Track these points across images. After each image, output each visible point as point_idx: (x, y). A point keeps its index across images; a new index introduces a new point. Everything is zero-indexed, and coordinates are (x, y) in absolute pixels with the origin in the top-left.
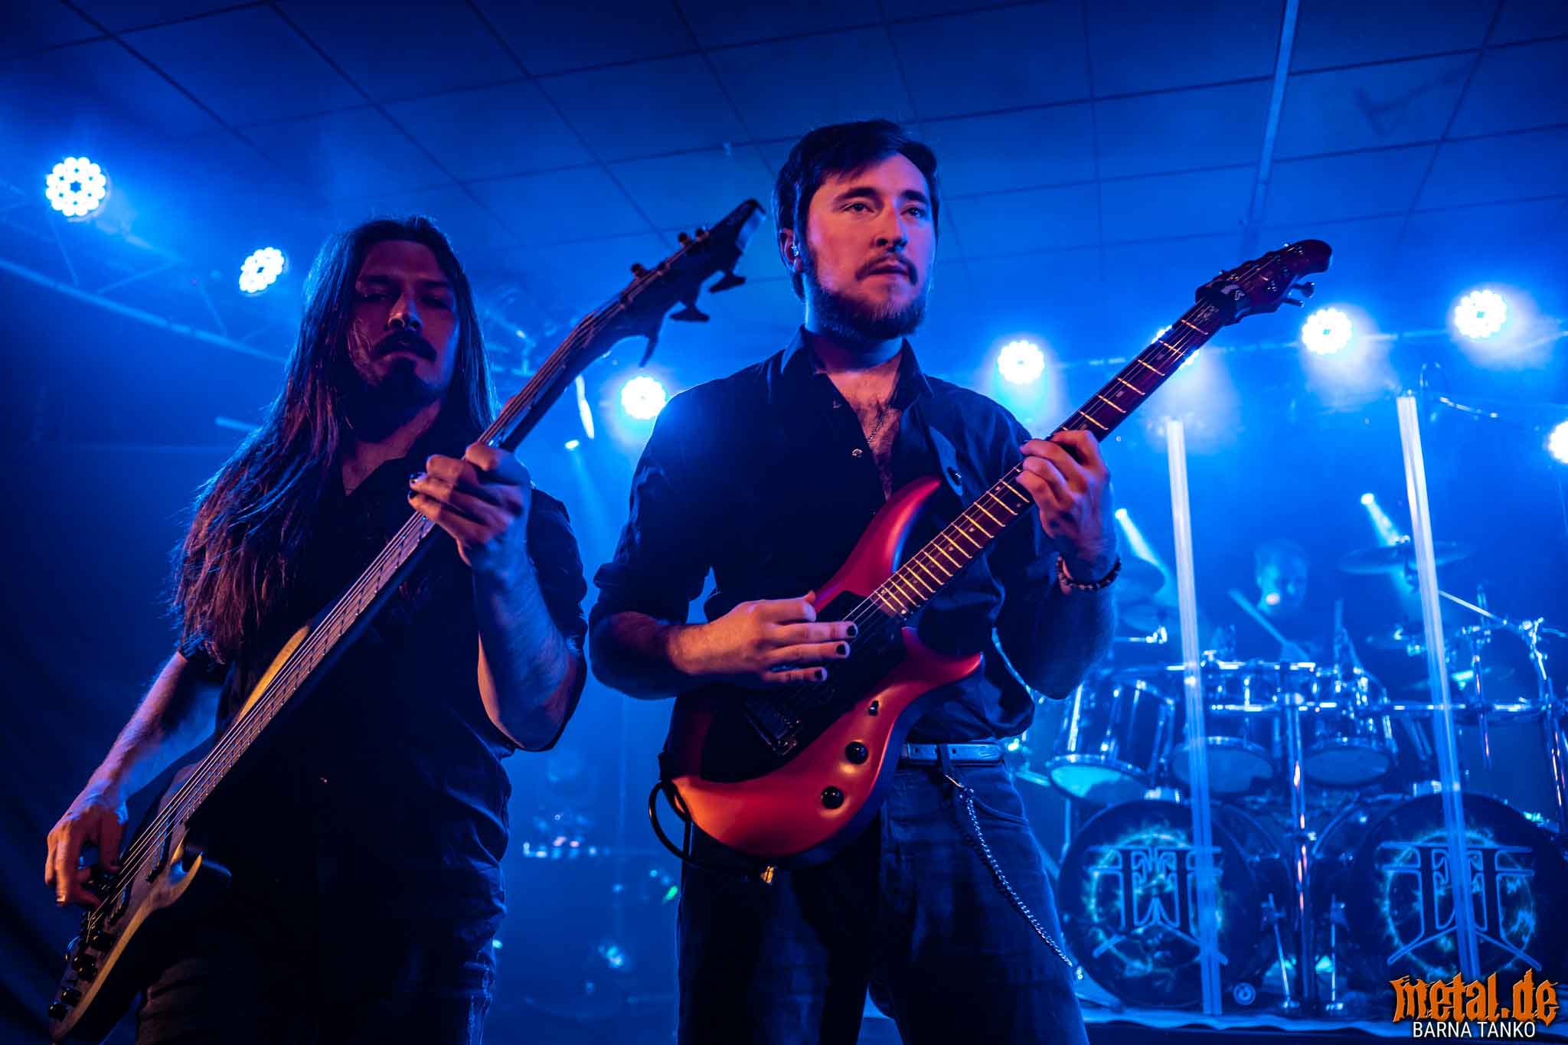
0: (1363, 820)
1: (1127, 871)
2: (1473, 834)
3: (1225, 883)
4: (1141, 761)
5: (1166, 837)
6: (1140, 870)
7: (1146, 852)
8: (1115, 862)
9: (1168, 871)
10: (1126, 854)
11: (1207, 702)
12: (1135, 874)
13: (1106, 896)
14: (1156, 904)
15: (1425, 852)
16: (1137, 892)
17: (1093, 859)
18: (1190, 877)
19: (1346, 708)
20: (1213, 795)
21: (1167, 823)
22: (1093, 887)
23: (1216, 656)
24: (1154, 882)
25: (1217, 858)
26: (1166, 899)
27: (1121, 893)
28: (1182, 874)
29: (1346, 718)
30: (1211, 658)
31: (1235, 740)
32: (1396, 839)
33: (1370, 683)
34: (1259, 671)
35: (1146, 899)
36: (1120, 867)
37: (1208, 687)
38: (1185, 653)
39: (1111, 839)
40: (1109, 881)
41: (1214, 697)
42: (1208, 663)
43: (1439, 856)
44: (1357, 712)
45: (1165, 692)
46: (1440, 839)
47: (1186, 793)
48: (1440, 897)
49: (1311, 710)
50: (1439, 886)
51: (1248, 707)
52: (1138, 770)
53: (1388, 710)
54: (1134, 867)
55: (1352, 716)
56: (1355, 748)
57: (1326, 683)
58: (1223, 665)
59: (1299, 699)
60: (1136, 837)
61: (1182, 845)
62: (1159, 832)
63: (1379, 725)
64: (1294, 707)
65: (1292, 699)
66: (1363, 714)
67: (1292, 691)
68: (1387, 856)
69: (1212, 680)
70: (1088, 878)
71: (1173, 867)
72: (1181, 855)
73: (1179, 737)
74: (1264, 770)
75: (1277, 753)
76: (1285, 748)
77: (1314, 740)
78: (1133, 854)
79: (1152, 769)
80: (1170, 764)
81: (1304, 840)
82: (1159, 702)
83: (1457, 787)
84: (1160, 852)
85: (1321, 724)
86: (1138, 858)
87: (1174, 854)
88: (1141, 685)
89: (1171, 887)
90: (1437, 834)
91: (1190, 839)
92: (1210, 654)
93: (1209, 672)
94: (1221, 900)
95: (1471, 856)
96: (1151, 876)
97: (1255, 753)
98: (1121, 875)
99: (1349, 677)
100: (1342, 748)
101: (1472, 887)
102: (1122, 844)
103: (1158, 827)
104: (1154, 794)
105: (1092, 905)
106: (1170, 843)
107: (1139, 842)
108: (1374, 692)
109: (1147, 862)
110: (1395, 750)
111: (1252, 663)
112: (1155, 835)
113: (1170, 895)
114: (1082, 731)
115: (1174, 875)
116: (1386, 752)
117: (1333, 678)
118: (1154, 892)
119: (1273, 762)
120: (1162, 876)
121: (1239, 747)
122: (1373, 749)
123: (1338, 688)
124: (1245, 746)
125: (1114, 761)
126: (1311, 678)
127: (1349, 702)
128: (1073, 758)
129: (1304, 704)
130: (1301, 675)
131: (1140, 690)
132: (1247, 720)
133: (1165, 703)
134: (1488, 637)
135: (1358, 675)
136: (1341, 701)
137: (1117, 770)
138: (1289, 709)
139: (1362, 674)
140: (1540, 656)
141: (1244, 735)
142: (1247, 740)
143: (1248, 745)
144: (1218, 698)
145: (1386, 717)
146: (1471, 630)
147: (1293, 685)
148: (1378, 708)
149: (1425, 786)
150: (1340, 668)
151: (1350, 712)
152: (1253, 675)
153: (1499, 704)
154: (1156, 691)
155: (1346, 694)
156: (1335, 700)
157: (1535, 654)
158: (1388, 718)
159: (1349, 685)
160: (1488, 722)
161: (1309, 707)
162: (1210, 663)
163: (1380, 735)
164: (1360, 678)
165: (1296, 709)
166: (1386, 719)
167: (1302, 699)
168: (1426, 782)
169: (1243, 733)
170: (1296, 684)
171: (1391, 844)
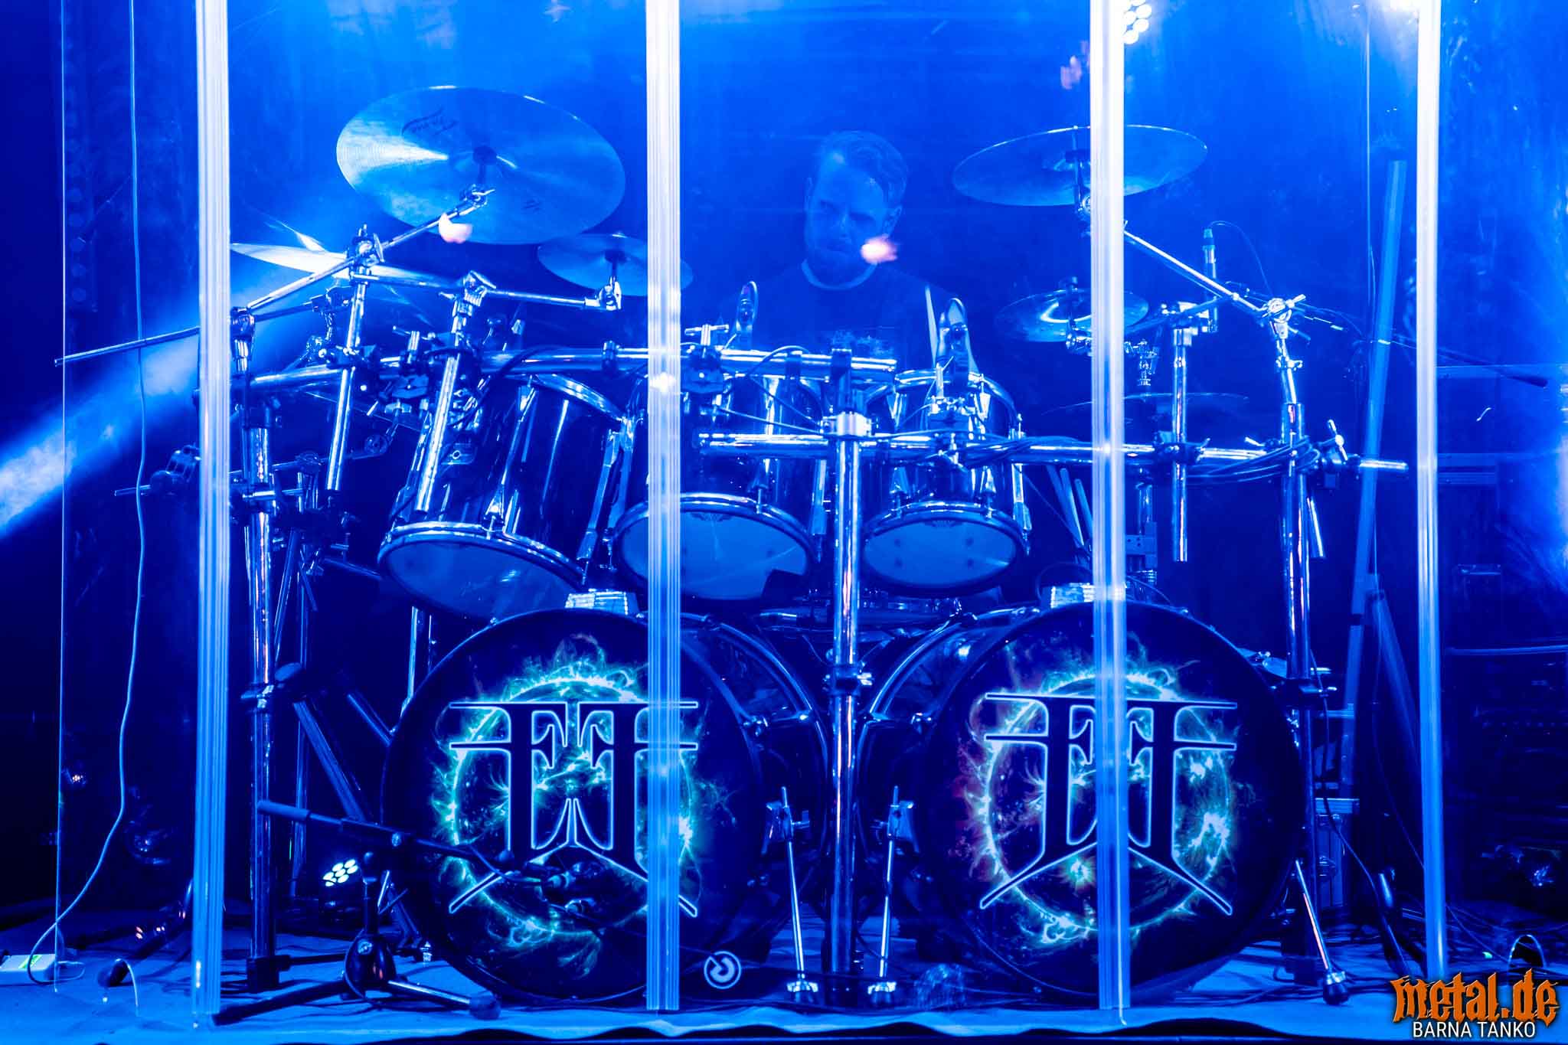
0: (964, 652)
1: (521, 747)
2: (1140, 678)
3: (704, 766)
4: (566, 538)
5: (598, 681)
6: (546, 746)
7: (559, 709)
9: (599, 746)
10: (519, 714)
11: (691, 424)
13: (478, 797)
14: (572, 807)
15: (1058, 707)
16: (540, 786)
17: (455, 725)
18: (638, 755)
19: (945, 447)
20: (690, 602)
21: (601, 654)
22: (453, 780)
23: (719, 338)
24: (571, 768)
25: (689, 719)
26: (593, 800)
29: (942, 463)
30: (706, 340)
31: (741, 500)
32: (1009, 686)
33: (995, 400)
34: (793, 368)
35: (555, 800)
37: (696, 399)
38: (653, 329)
39: (493, 684)
40: (485, 767)
41: (708, 418)
42: (700, 349)
43: (1082, 716)
44: (963, 453)
45: (619, 404)
46: (1087, 686)
47: (641, 598)
48: (1078, 787)
49: (883, 447)
50: (1076, 773)
51: (769, 437)
52: (558, 555)
53: (1020, 451)
55: (955, 459)
56: (959, 521)
57: (916, 396)
58: (731, 353)
59: (861, 425)
60: (543, 682)
61: (627, 697)
62: (587, 671)
63: (1003, 481)
64: (851, 438)
65: (849, 424)
66: (977, 459)
67: (851, 409)
68: (993, 717)
69: (704, 383)
70: (445, 762)
72: (625, 715)
73: (638, 494)
74: (792, 559)
75: (818, 527)
76: (831, 519)
79: (587, 552)
80: (618, 545)
81: (852, 686)
82: (607, 423)
83: (1118, 593)
84: (586, 710)
85: (900, 472)
86: (543, 721)
87: (610, 713)
88: (576, 389)
89: (603, 775)
90: (1083, 676)
91: (643, 684)
92: (706, 332)
93: (700, 369)
94: (693, 798)
95: (1133, 717)
97: (779, 527)
99: (958, 387)
100: (934, 519)
101: (1131, 770)
102: (515, 693)
103: (583, 663)
104: (584, 601)
105: (450, 814)
106: (605, 693)
107: (548, 691)
108: (1000, 421)
110: (1027, 525)
112: (579, 678)
113: (599, 790)
114: (446, 476)
116: (1011, 530)
117: (929, 389)
118: (571, 785)
119: (808, 545)
120: (586, 756)
121: (746, 513)
122: (990, 522)
123: (935, 409)
124: (758, 512)
125: (510, 536)
126: (889, 387)
127: (953, 435)
128: (433, 528)
129: (870, 435)
130: (869, 381)
131: (574, 400)
132: (767, 462)
133: (617, 427)
134: (1204, 321)
135: (975, 386)
136: (939, 433)
137: (517, 554)
138: (843, 444)
139: (982, 384)
140: (1291, 363)
141: (760, 491)
142: (763, 501)
143: (764, 510)
144: (714, 419)
145: (1017, 464)
146: (1178, 309)
147: (854, 398)
148: (1005, 449)
149: (1068, 593)
150: (945, 372)
151: (952, 453)
152: (784, 377)
153: (1210, 446)
154: (600, 402)
155: (950, 420)
156: (927, 431)
157: (1283, 358)
158: (1020, 465)
159: (957, 405)
160: (1188, 480)
161: (880, 441)
162: (705, 350)
163: (1004, 499)
164: (977, 392)
165: (855, 445)
166: (1017, 469)
167: (869, 428)
168: (1072, 584)
169: (757, 488)
170: (859, 397)
171: (1001, 694)
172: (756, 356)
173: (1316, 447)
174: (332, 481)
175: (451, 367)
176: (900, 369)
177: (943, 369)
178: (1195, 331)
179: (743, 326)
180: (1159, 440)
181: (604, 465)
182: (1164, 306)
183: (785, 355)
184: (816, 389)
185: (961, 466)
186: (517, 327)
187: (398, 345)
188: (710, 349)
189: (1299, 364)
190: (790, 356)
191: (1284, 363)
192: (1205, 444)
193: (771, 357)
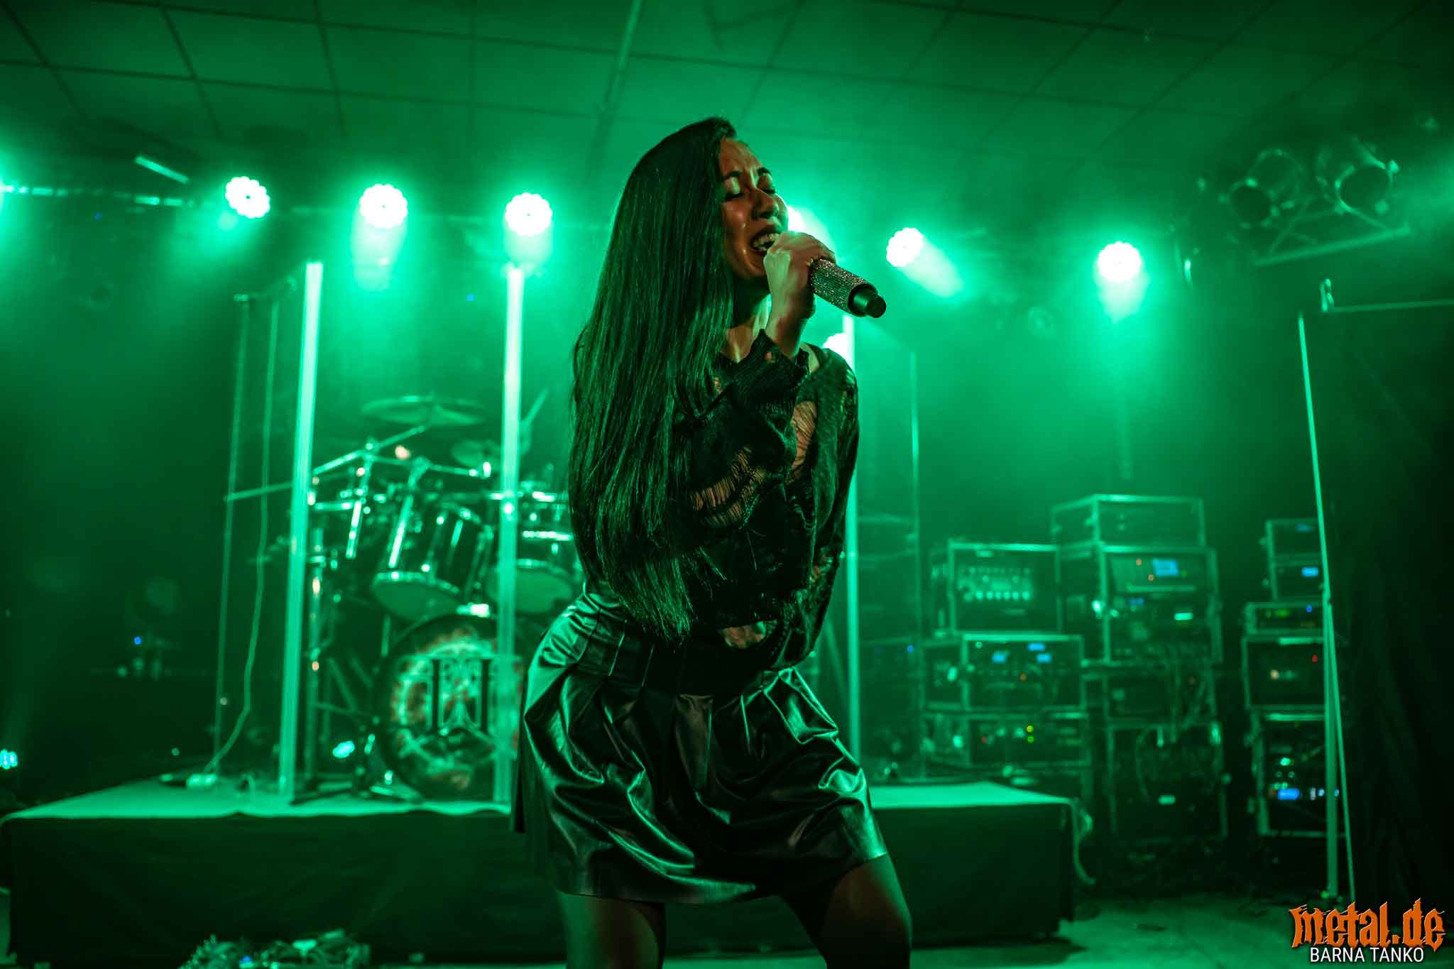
1: (436, 679)
4: (458, 581)
5: (473, 647)
7: (455, 661)
8: (425, 670)
9: (473, 678)
10: (436, 663)
11: (521, 527)
12: (443, 682)
13: (415, 703)
14: (460, 709)
16: (444, 697)
17: (404, 668)
18: (492, 683)
21: (476, 634)
22: (403, 694)
23: (534, 488)
24: (460, 688)
26: (470, 705)
27: (428, 698)
28: (486, 679)
30: (528, 490)
31: (543, 564)
35: (451, 704)
36: (430, 673)
37: (523, 515)
38: (505, 484)
39: (423, 649)
40: (420, 688)
41: (527, 525)
42: (524, 493)
45: (485, 520)
47: (494, 608)
51: (556, 536)
52: (455, 590)
54: (443, 674)
58: (539, 496)
60: (446, 647)
61: (487, 653)
62: (468, 642)
69: (526, 509)
70: (399, 685)
71: (478, 673)
73: (493, 559)
78: (443, 664)
79: (468, 589)
80: (483, 585)
82: (479, 529)
84: (467, 661)
86: (447, 667)
87: (478, 665)
88: (466, 514)
89: (475, 692)
91: (495, 648)
92: (528, 485)
93: (525, 503)
96: (458, 682)
97: (559, 576)
98: (430, 683)
102: (435, 652)
103: (467, 638)
105: (401, 711)
106: (476, 653)
107: (449, 652)
109: (455, 670)
112: (464, 646)
113: (473, 700)
114: (403, 553)
115: (478, 683)
118: (460, 697)
120: (466, 682)
121: (545, 570)
124: (550, 570)
125: (432, 581)
128: (395, 576)
132: (556, 547)
133: (485, 531)
137: (436, 589)
142: (553, 565)
143: (553, 569)
144: (530, 525)
154: (477, 520)
162: (527, 494)
169: (550, 559)
174: (350, 553)
175: (409, 501)
186: (439, 484)
187: (384, 490)
188: (530, 493)
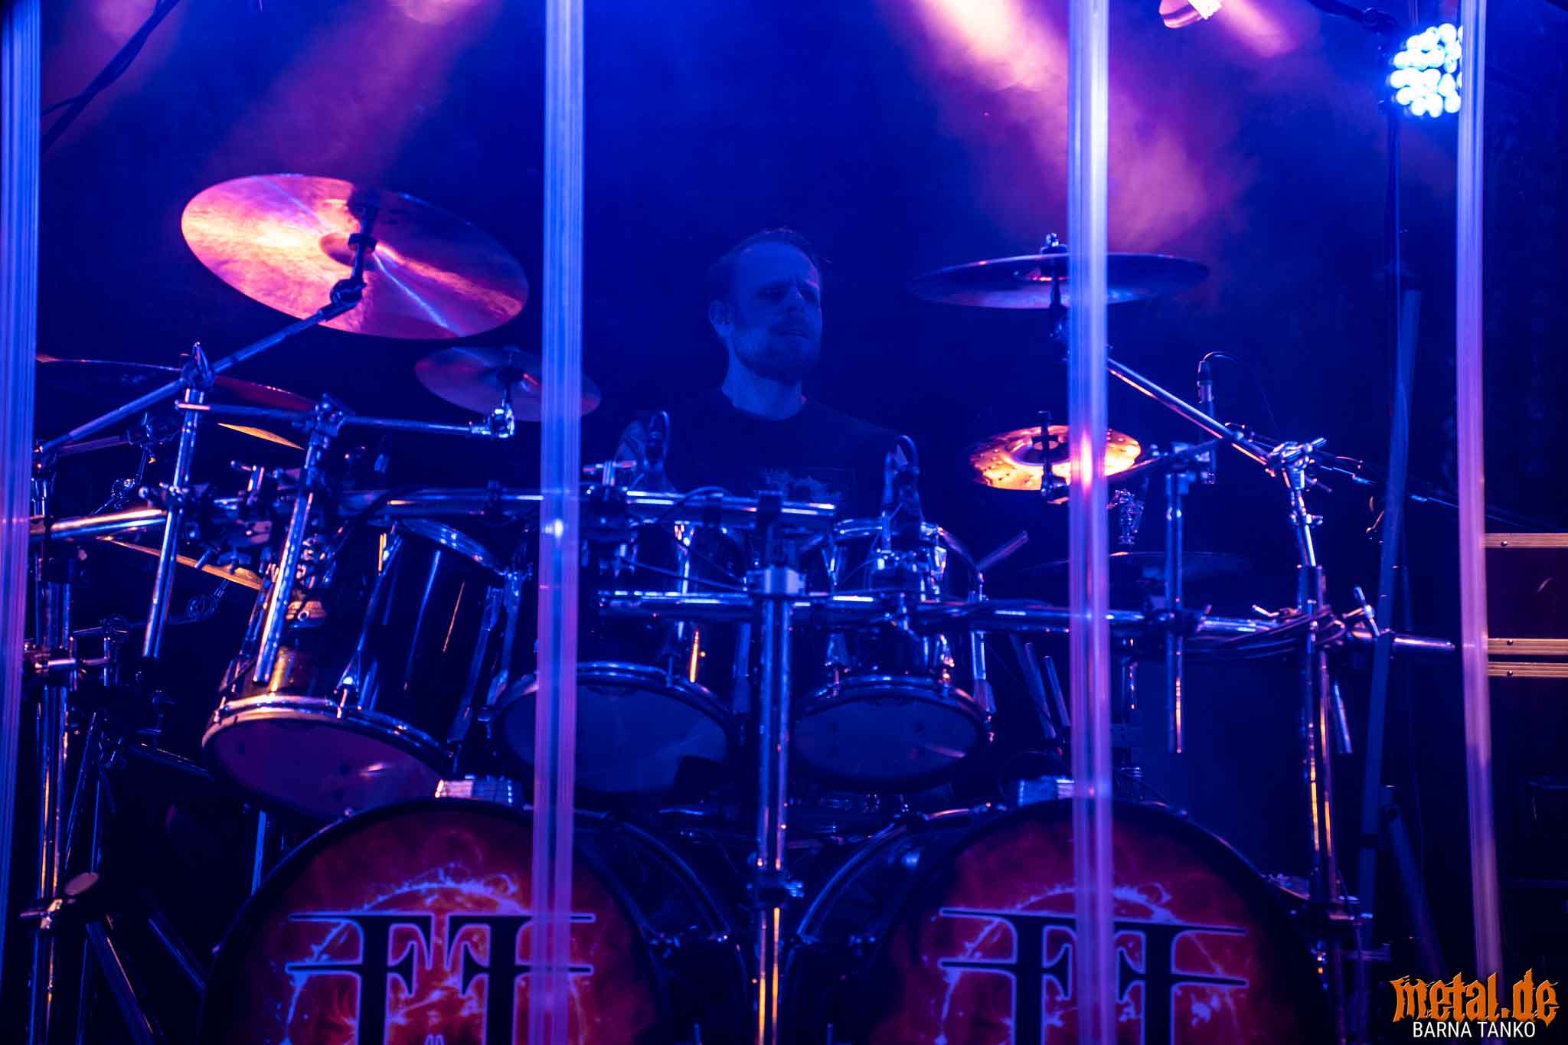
0: (912, 860)
1: (374, 970)
2: (1130, 894)
3: (599, 995)
4: (431, 716)
5: (472, 888)
6: (405, 969)
7: (424, 923)
8: (347, 950)
9: (471, 969)
10: (375, 928)
11: (591, 580)
15: (1028, 928)
16: (396, 1019)
17: (294, 942)
18: (519, 981)
19: (893, 610)
20: (583, 796)
21: (479, 855)
22: (288, 1012)
23: (624, 478)
24: (436, 996)
25: (583, 936)
29: (891, 633)
30: (609, 480)
31: (647, 670)
32: (970, 900)
33: (950, 556)
34: (711, 514)
35: (414, 1037)
37: (596, 549)
38: (546, 467)
41: (610, 571)
42: (601, 489)
43: (1058, 939)
44: (914, 617)
45: (501, 555)
46: (1064, 902)
48: (1053, 1029)
49: (818, 607)
50: (1052, 1008)
51: (682, 594)
52: (424, 736)
53: (982, 616)
56: (904, 699)
57: (858, 551)
58: (638, 495)
59: (794, 582)
60: (406, 888)
61: (507, 906)
62: (459, 876)
63: (961, 652)
64: (781, 598)
65: (780, 581)
66: (930, 622)
67: (781, 564)
68: (949, 938)
69: (605, 530)
70: (280, 989)
71: (483, 959)
72: (505, 929)
73: (524, 664)
74: (709, 742)
75: (740, 703)
76: (756, 696)
77: (822, 677)
79: (459, 734)
80: (498, 726)
81: (779, 896)
82: (485, 578)
83: (1101, 788)
84: (457, 923)
85: (836, 639)
86: (404, 937)
87: (486, 928)
88: (450, 538)
89: (474, 1006)
90: (1058, 890)
91: (526, 897)
92: (608, 470)
95: (1121, 942)
99: (908, 541)
100: (878, 697)
101: (1119, 1010)
102: (371, 902)
103: (458, 866)
104: (456, 789)
106: (480, 903)
107: (413, 899)
108: (957, 579)
110: (989, 707)
111: (697, 497)
112: (449, 885)
116: (971, 712)
117: (876, 541)
118: (434, 1019)
119: (728, 725)
120: (455, 981)
121: (654, 686)
122: (944, 701)
123: (881, 564)
124: (668, 685)
125: (365, 713)
126: (826, 538)
127: (902, 595)
129: (803, 594)
130: (802, 530)
131: (446, 549)
132: (681, 625)
133: (502, 582)
134: (1204, 466)
135: (927, 539)
136: (886, 593)
138: (771, 606)
139: (937, 537)
140: (1309, 519)
141: (671, 660)
142: (675, 672)
143: (676, 682)
144: (617, 573)
145: (979, 632)
146: (1171, 450)
147: (784, 550)
148: (964, 613)
149: (1041, 787)
150: (892, 521)
151: (901, 617)
152: (700, 524)
153: (1210, 616)
154: (478, 553)
155: (898, 577)
156: (871, 590)
157: (1299, 513)
158: (982, 634)
159: (908, 560)
160: (1185, 655)
161: (815, 601)
162: (607, 491)
163: (962, 675)
164: (931, 546)
165: (786, 604)
166: (977, 636)
167: (802, 584)
168: (1044, 778)
169: (667, 656)
170: (790, 550)
171: (961, 911)
172: (664, 500)
173: (1340, 619)
174: (150, 646)
175: (301, 509)
176: (839, 514)
177: (890, 518)
178: (1192, 477)
179: (653, 463)
180: (1150, 606)
181: (482, 628)
182: (1154, 447)
183: (704, 497)
184: (738, 539)
185: (911, 632)
186: (380, 464)
187: (234, 484)
188: (614, 490)
189: (1318, 520)
190: (709, 499)
191: (1301, 519)
192: (1207, 612)
193: (686, 500)
